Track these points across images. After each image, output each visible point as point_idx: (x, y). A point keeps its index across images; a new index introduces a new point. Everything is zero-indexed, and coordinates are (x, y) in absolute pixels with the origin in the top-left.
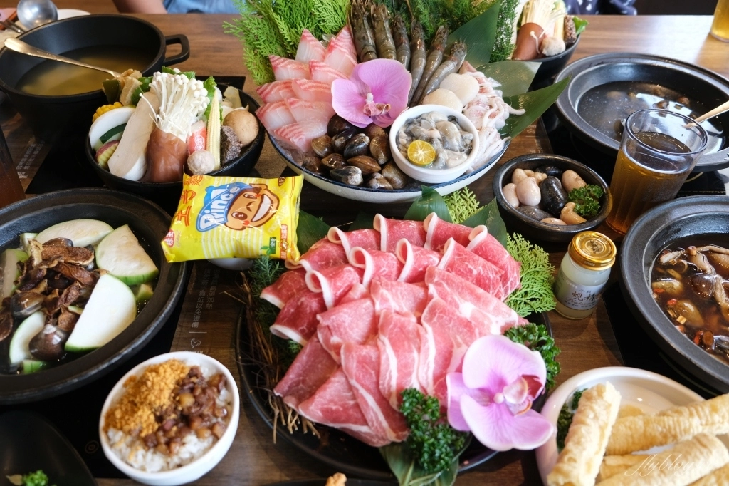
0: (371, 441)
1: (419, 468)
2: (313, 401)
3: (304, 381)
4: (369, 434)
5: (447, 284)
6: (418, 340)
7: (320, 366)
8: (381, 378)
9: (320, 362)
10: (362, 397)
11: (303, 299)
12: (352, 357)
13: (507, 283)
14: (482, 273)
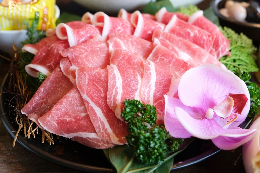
0: (97, 145)
1: (137, 162)
2: (50, 113)
3: (45, 102)
4: (96, 139)
5: (170, 41)
6: (142, 69)
7: (60, 89)
8: (108, 93)
9: (61, 86)
10: (92, 108)
11: (53, 45)
12: (85, 75)
13: (218, 49)
14: (198, 35)
